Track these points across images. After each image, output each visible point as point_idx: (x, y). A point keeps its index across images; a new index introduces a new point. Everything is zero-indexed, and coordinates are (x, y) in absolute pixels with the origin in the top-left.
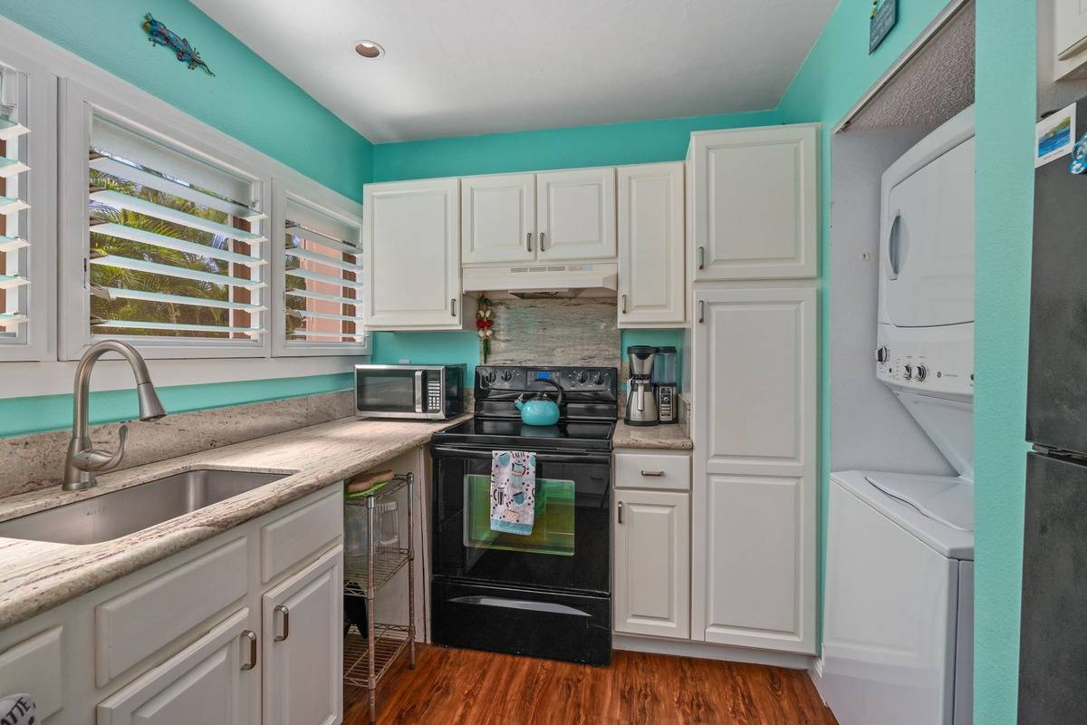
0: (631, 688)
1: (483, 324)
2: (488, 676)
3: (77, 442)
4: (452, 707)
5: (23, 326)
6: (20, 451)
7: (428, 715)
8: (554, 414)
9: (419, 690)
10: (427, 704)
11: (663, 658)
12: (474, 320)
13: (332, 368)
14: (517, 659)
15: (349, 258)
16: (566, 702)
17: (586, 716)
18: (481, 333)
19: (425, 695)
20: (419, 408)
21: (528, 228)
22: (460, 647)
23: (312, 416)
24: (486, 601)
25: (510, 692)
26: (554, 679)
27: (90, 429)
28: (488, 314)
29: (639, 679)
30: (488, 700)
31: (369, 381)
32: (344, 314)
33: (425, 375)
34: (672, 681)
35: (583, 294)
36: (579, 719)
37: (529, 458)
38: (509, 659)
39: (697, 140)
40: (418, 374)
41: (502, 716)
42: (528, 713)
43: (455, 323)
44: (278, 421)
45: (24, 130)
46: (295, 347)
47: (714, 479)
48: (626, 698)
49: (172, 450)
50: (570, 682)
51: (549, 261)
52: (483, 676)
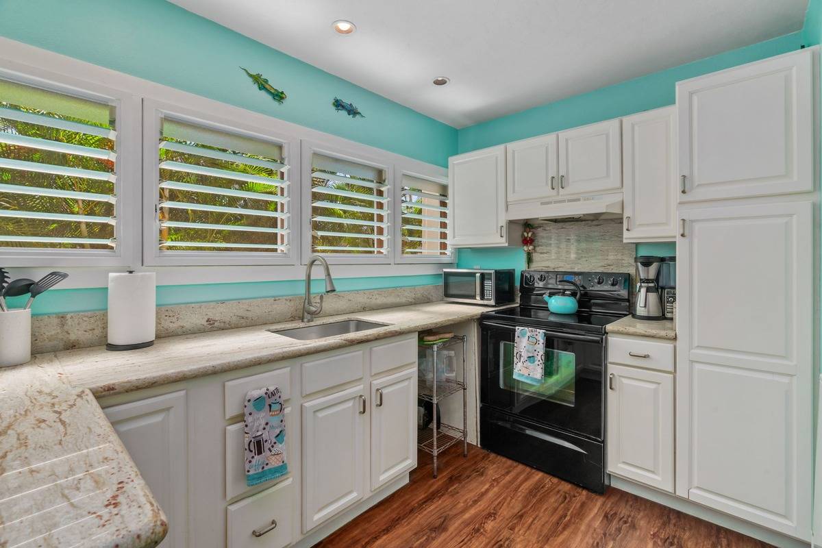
0: (615, 514)
1: (526, 242)
2: (510, 474)
3: (307, 301)
4: (483, 483)
5: (289, 250)
6: (288, 303)
7: (467, 483)
8: (573, 306)
9: (466, 469)
10: (468, 477)
11: (653, 504)
12: (520, 240)
13: (431, 271)
14: (534, 471)
15: (444, 204)
16: (560, 505)
17: (571, 518)
18: (526, 248)
19: (468, 472)
20: (478, 298)
21: (552, 173)
22: (499, 454)
23: (418, 299)
24: (529, 432)
25: (522, 487)
26: (557, 489)
27: (312, 296)
28: (530, 235)
29: (624, 510)
30: (506, 487)
31: (452, 279)
32: (441, 238)
33: (483, 275)
34: (655, 521)
35: (602, 217)
36: (565, 516)
37: (540, 334)
38: (528, 469)
39: (681, 88)
40: (478, 275)
41: (512, 498)
42: (530, 502)
43: (503, 242)
44: (398, 300)
45: (289, 167)
46: (408, 258)
47: (697, 366)
48: (608, 518)
49: (345, 310)
50: (567, 495)
51: (569, 195)
52: (508, 473)
